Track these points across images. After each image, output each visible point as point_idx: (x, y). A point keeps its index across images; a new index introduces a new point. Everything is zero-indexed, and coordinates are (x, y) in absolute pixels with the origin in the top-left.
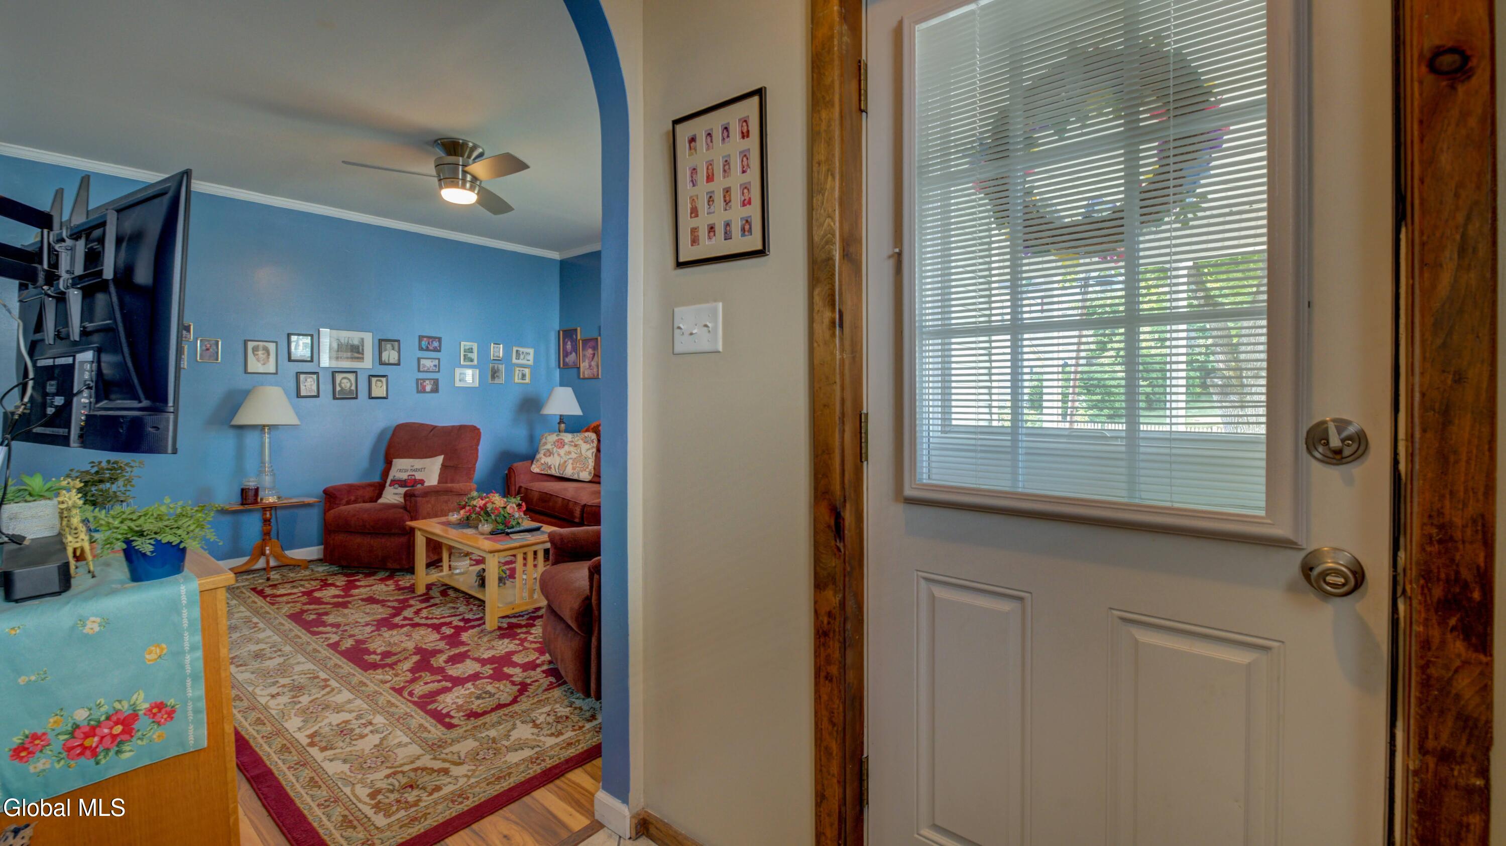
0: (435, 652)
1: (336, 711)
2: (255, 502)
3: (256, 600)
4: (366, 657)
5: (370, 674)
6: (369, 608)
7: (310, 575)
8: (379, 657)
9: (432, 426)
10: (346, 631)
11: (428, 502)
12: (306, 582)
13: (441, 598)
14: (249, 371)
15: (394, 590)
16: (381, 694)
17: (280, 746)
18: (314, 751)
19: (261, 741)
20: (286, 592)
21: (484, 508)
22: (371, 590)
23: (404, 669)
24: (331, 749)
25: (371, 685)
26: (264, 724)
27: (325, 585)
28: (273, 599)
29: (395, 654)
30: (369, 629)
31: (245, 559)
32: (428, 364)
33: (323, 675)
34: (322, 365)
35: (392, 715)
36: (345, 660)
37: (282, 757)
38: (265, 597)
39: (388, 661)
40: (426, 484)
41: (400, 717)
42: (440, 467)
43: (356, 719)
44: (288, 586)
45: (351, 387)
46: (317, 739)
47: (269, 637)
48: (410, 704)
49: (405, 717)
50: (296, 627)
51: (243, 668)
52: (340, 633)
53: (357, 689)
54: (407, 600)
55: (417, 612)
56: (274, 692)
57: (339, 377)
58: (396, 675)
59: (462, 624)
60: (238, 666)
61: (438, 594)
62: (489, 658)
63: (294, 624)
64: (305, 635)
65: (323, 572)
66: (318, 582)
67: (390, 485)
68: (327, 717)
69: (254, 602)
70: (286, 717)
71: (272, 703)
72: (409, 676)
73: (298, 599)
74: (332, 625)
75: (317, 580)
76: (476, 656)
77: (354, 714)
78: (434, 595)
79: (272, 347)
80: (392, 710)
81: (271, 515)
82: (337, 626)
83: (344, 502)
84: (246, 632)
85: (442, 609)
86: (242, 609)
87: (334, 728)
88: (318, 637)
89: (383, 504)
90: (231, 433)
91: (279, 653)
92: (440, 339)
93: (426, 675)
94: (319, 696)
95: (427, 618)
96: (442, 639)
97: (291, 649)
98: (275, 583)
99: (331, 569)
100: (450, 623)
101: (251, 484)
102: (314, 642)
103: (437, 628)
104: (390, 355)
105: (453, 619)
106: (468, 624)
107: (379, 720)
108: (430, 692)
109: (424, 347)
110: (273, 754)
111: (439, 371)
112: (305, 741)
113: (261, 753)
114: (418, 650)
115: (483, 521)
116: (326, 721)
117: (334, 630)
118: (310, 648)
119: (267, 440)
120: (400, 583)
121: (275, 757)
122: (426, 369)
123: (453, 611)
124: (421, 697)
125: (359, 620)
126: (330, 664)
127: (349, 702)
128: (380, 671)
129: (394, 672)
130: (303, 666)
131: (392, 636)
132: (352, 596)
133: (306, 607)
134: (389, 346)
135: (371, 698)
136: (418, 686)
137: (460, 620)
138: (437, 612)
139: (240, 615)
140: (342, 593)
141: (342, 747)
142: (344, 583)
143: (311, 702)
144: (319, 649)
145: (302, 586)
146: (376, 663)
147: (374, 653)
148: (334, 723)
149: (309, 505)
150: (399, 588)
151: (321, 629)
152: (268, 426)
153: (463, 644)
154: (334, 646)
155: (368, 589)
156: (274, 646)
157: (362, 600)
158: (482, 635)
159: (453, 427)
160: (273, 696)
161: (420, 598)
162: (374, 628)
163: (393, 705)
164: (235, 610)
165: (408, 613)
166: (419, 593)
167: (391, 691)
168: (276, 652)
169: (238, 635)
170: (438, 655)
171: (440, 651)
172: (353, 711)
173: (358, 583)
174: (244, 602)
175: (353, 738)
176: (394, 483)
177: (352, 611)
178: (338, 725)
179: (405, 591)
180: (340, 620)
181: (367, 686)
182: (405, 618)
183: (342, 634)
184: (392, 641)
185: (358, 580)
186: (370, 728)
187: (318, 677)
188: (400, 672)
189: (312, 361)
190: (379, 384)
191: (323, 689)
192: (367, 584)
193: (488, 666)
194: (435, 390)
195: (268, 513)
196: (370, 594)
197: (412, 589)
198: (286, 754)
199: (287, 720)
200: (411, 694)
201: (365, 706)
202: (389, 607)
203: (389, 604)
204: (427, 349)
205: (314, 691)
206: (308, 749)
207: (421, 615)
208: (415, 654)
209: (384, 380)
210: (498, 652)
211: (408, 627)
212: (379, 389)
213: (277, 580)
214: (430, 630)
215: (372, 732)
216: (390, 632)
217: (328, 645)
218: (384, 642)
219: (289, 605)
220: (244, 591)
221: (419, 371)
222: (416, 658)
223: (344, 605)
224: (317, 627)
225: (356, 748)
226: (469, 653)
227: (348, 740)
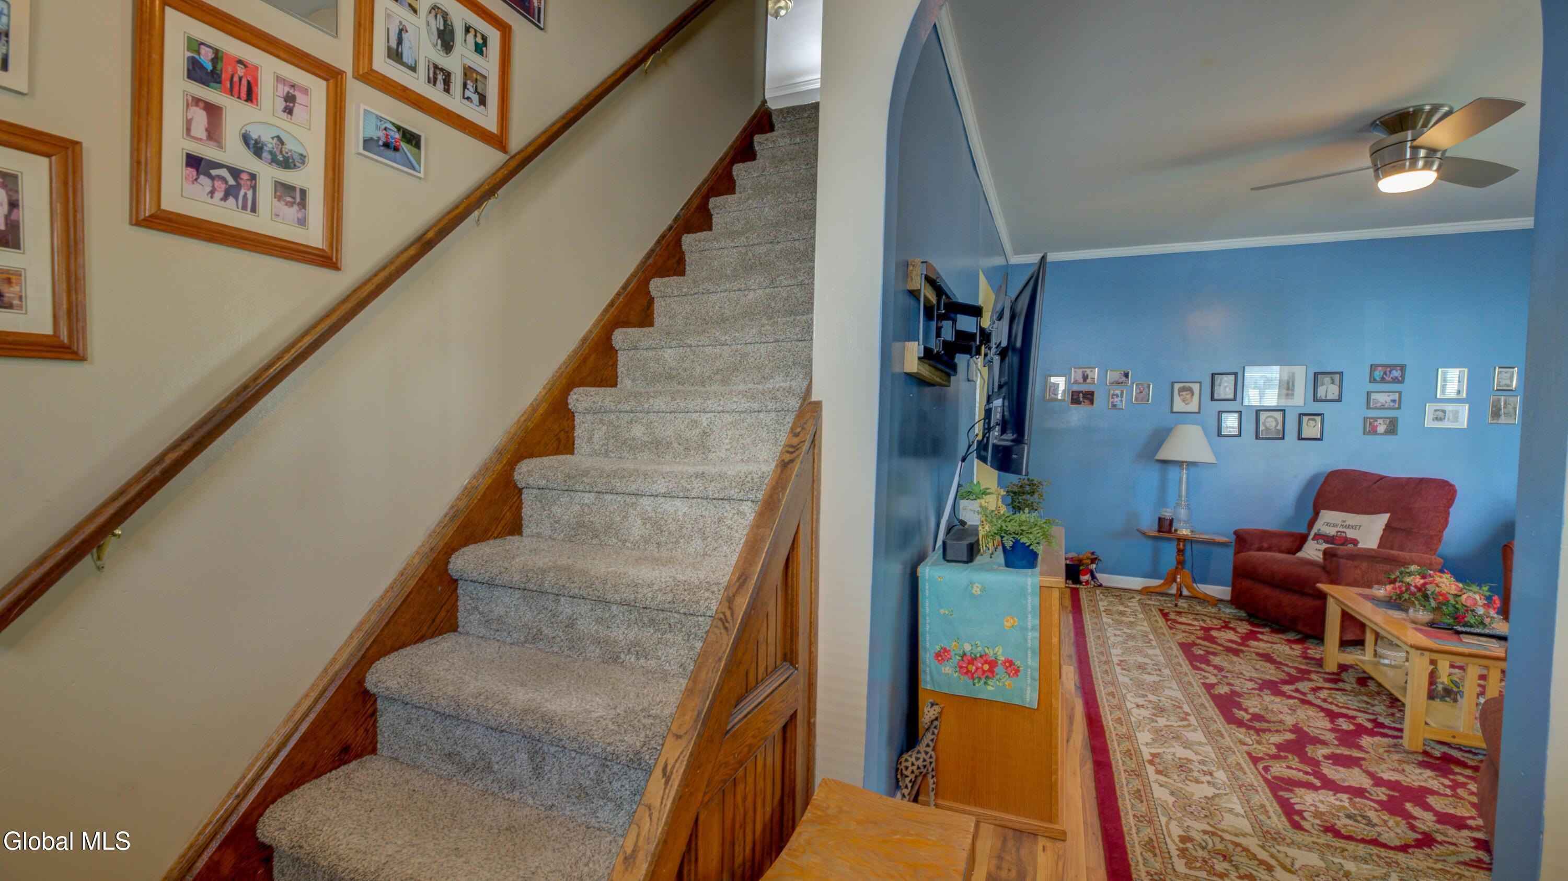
0: (1316, 741)
1: (1184, 745)
2: (1170, 532)
3: (1159, 620)
4: (1235, 711)
5: (1231, 728)
6: (1260, 664)
7: (1215, 613)
8: (1247, 717)
9: (1380, 475)
10: (1226, 677)
11: (1356, 567)
12: (1209, 619)
13: (1355, 686)
14: (1175, 410)
15: (1298, 657)
16: (1234, 752)
17: (1126, 749)
18: (1150, 769)
19: (1114, 737)
20: (1187, 622)
21: (1421, 589)
22: (1271, 647)
23: (1270, 742)
24: (1165, 776)
25: (1228, 739)
26: (1122, 725)
27: (1226, 626)
28: (1172, 624)
29: (1268, 722)
30: (1250, 685)
31: (1159, 582)
32: (1382, 398)
33: (1186, 708)
34: (1246, 403)
35: (1237, 779)
36: (1213, 704)
37: (1124, 759)
38: (1167, 620)
39: (1257, 725)
40: (1360, 546)
41: (1243, 785)
42: (1383, 527)
43: (1199, 763)
44: (1191, 617)
45: (1276, 426)
46: (1157, 760)
47: (1156, 655)
48: (1260, 778)
49: (1249, 788)
50: (1181, 656)
51: (1126, 672)
52: (1220, 677)
53: (1213, 736)
54: (1309, 672)
55: (1316, 690)
56: (1140, 703)
57: (1263, 416)
58: (1259, 743)
59: (1369, 725)
60: (1123, 669)
61: (1353, 680)
62: (1390, 781)
63: (1181, 652)
64: (1187, 666)
65: (1229, 614)
66: (1220, 621)
67: (1313, 539)
68: (1174, 747)
69: (1157, 621)
70: (1141, 728)
71: (1135, 711)
72: (1274, 751)
73: (1195, 632)
74: (1216, 667)
75: (1220, 619)
76: (1371, 769)
77: (1200, 758)
78: (1346, 679)
79: (1196, 387)
80: (1238, 773)
81: (1184, 546)
82: (1220, 669)
83: (1256, 546)
84: (1140, 643)
85: (1350, 698)
86: (1145, 624)
87: (1176, 759)
88: (1197, 672)
89: (1299, 558)
90: (1157, 466)
91: (1158, 672)
92: (1403, 368)
93: (1294, 759)
94: (1175, 724)
95: (1325, 700)
96: (1333, 730)
97: (1169, 672)
98: (1181, 610)
99: (1239, 614)
100: (1354, 718)
101: (1167, 514)
102: (1192, 675)
103: (1332, 716)
104: (1329, 389)
105: (1359, 714)
106: (1377, 728)
107: (1221, 776)
108: (1290, 779)
109: (1378, 379)
110: (1118, 753)
111: (1399, 408)
112: (1147, 757)
113: (1110, 746)
114: (1296, 729)
115: (1418, 606)
116: (1172, 750)
117: (1215, 672)
118: (1186, 679)
119: (1185, 476)
120: (1309, 651)
121: (1119, 756)
122: (1378, 405)
123: (1364, 705)
124: (1275, 778)
125: (1244, 672)
126: (1198, 701)
127: (1200, 744)
128: (1243, 730)
129: (1258, 738)
130: (1173, 692)
131: (1272, 702)
132: (1248, 646)
133: (1198, 641)
134: (1327, 379)
135: (1222, 752)
136: (1278, 766)
137: (1369, 720)
138: (1341, 698)
139: (1142, 628)
140: (1239, 640)
141: (1175, 779)
142: (1245, 631)
143: (1166, 726)
144: (1194, 683)
145: (1203, 620)
146: (1242, 721)
147: (1246, 710)
148: (1178, 755)
149: (1224, 545)
150: (1305, 657)
151: (1203, 666)
152: (1186, 462)
153: (1360, 748)
154: (1209, 687)
155: (1269, 645)
156: (1157, 665)
157: (1257, 654)
158: (1392, 749)
159: (1409, 480)
160: (1138, 706)
161: (1326, 676)
162: (1256, 686)
163: (1241, 769)
164: (1139, 623)
165: (1304, 686)
166: (1327, 670)
167: (1245, 755)
168: (1156, 670)
169: (1133, 644)
170: (1319, 746)
171: (1324, 743)
172: (1200, 754)
173: (1260, 636)
174: (1149, 618)
175: (1189, 778)
176: (1317, 537)
177: (1242, 661)
178: (1180, 759)
179: (1312, 662)
180: (1225, 664)
181: (1224, 738)
182: (1297, 690)
183: (1221, 679)
184: (1270, 707)
185: (1262, 633)
186: (1208, 778)
187: (1181, 708)
188: (1264, 741)
189: (1235, 399)
190: (1312, 423)
191: (1181, 721)
192: (1270, 640)
193: (1383, 789)
194: (1392, 428)
195: (1181, 544)
196: (1269, 651)
197: (1320, 663)
198: (1128, 759)
199: (1140, 731)
200: (1266, 769)
201: (1213, 756)
202: (1284, 671)
203: (1286, 669)
204: (1383, 380)
205: (1172, 718)
206: (1147, 764)
207: (1318, 694)
208: (1291, 731)
209: (1318, 419)
210: (1409, 780)
211: (1296, 701)
212: (1311, 429)
213: (1184, 608)
214: (1322, 714)
215: (1208, 782)
216: (1273, 698)
217: (1203, 684)
218: (1261, 704)
219: (1184, 634)
220: (1153, 609)
221: (1368, 407)
222: (1290, 736)
223: (1236, 652)
224: (1201, 663)
225: (1187, 788)
226: (1363, 762)
227: (1183, 777)
